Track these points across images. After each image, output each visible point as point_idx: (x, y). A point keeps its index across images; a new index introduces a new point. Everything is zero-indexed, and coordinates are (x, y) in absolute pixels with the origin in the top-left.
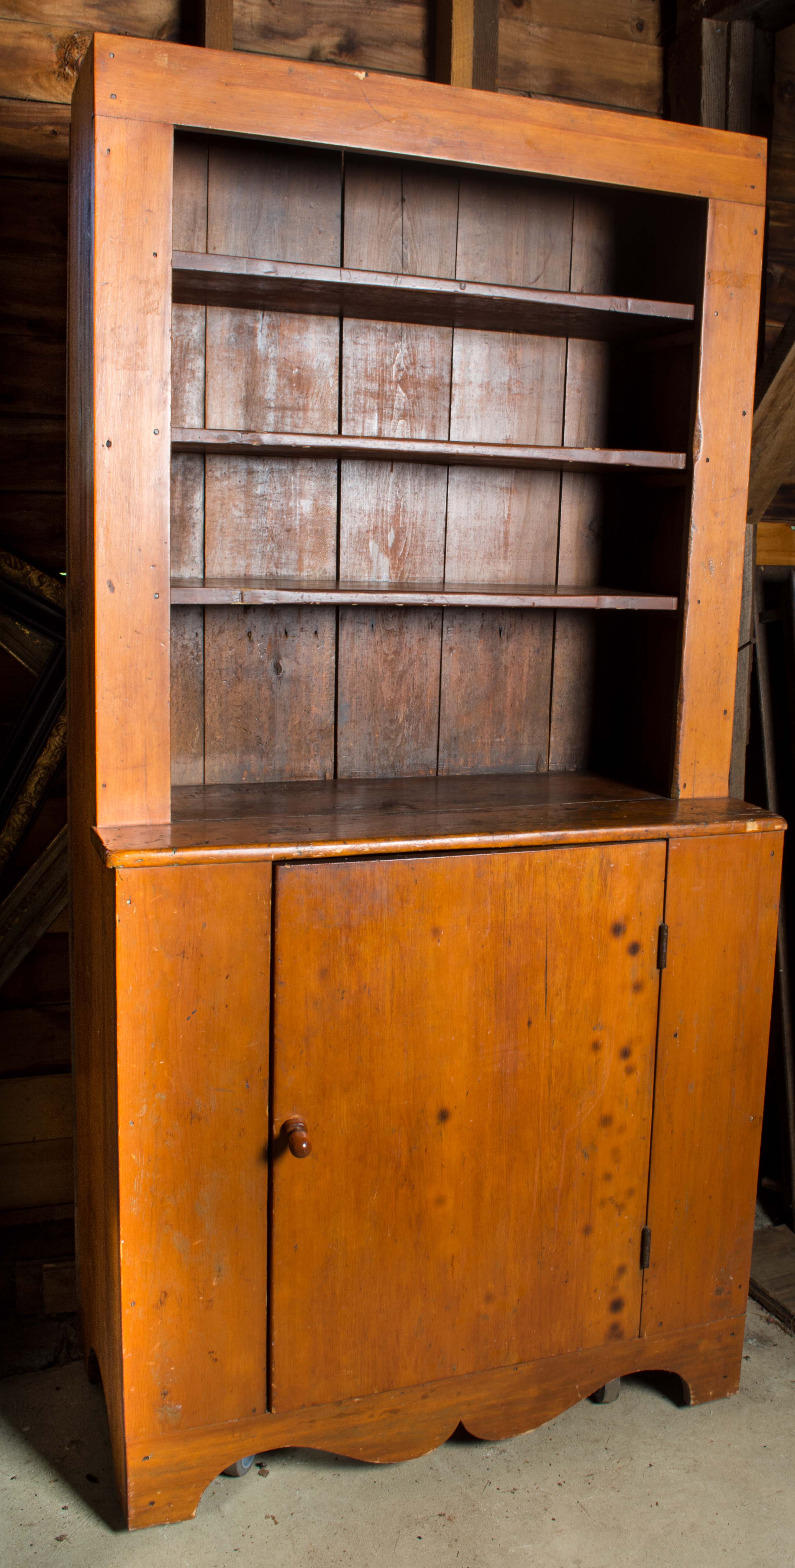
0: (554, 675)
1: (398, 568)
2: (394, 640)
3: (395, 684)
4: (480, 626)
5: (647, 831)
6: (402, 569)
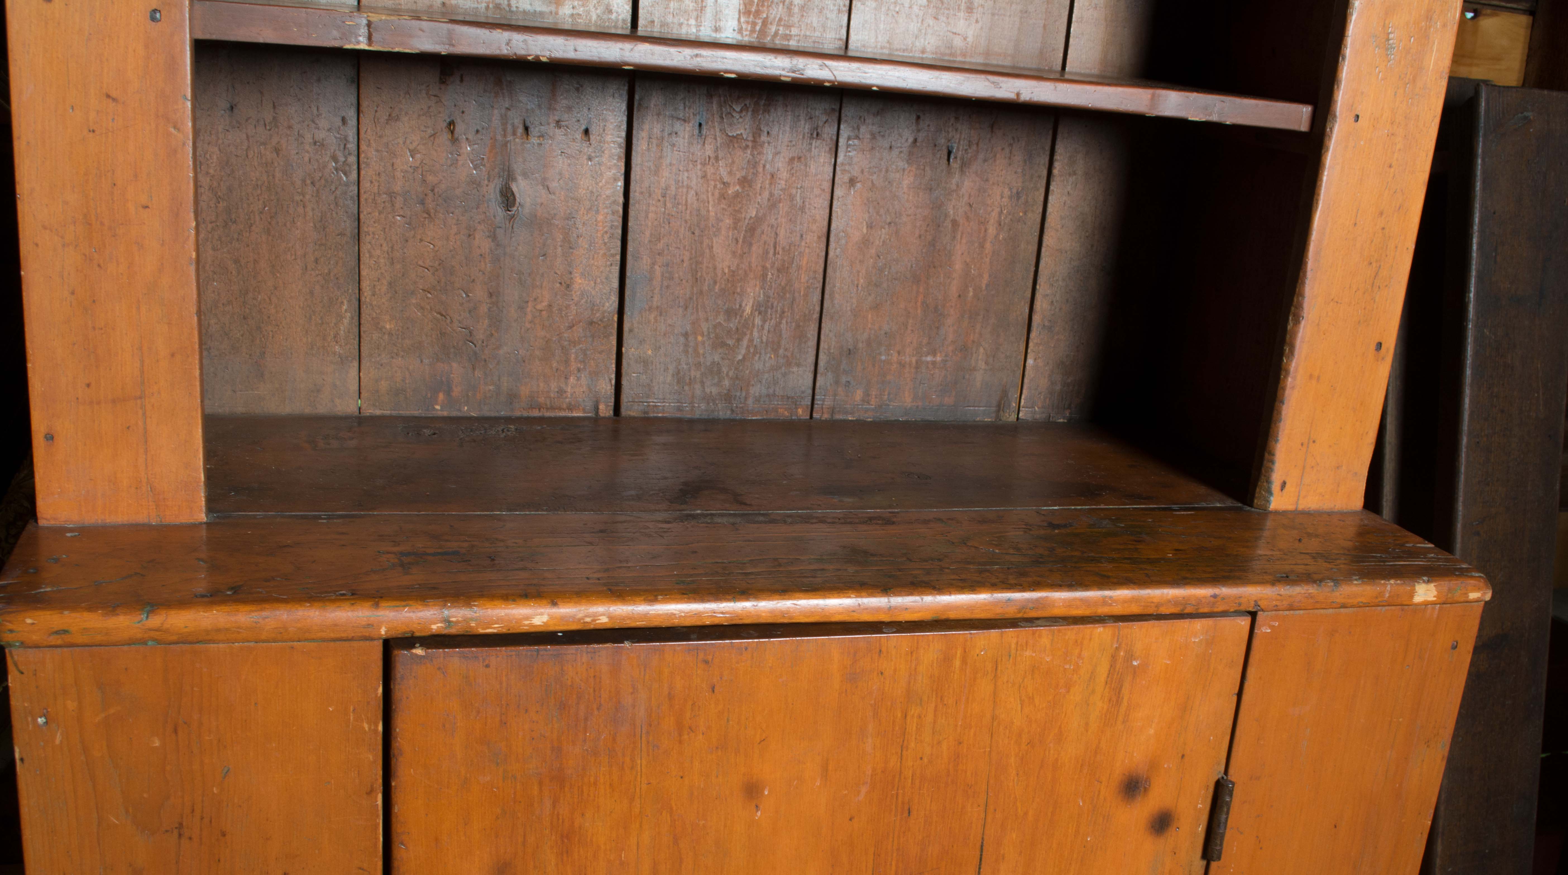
0: (1044, 244)
1: (758, 13)
2: (742, 157)
3: (741, 241)
4: (911, 140)
5: (1215, 596)
6: (765, 16)
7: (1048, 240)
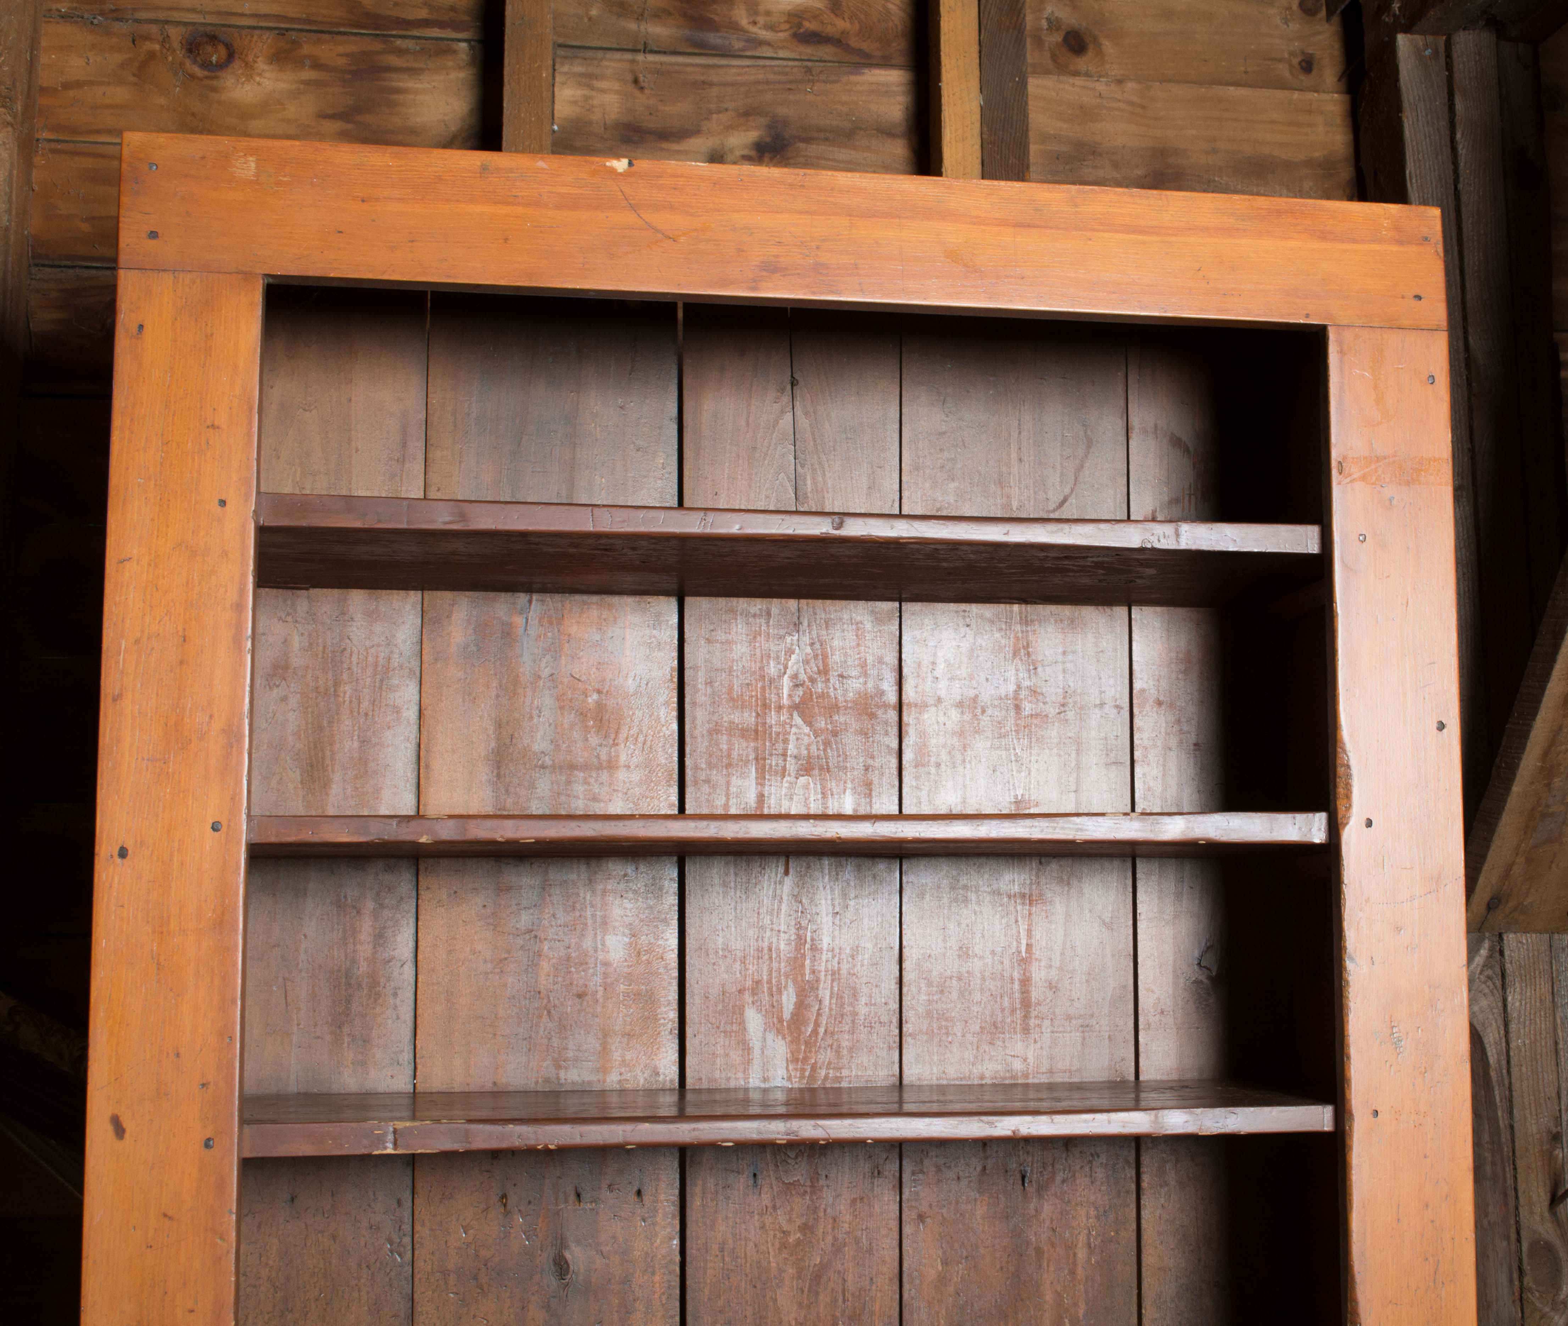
0: (1144, 1264)
1: (805, 1060)
2: (799, 1204)
3: (806, 1291)
4: (979, 1169)
6: (813, 1061)
7: (1148, 1259)
